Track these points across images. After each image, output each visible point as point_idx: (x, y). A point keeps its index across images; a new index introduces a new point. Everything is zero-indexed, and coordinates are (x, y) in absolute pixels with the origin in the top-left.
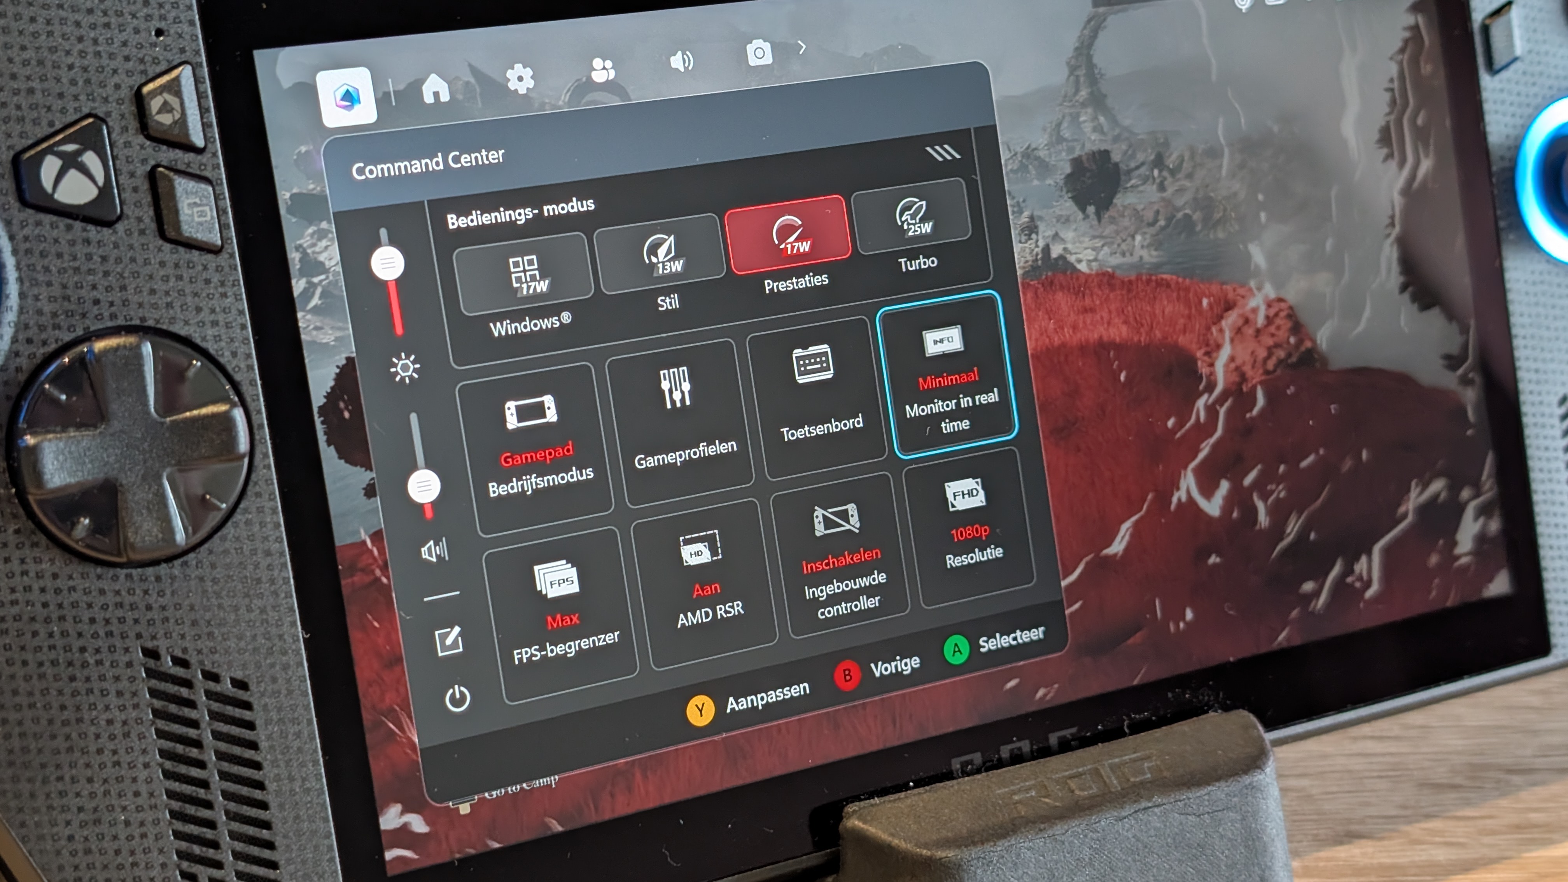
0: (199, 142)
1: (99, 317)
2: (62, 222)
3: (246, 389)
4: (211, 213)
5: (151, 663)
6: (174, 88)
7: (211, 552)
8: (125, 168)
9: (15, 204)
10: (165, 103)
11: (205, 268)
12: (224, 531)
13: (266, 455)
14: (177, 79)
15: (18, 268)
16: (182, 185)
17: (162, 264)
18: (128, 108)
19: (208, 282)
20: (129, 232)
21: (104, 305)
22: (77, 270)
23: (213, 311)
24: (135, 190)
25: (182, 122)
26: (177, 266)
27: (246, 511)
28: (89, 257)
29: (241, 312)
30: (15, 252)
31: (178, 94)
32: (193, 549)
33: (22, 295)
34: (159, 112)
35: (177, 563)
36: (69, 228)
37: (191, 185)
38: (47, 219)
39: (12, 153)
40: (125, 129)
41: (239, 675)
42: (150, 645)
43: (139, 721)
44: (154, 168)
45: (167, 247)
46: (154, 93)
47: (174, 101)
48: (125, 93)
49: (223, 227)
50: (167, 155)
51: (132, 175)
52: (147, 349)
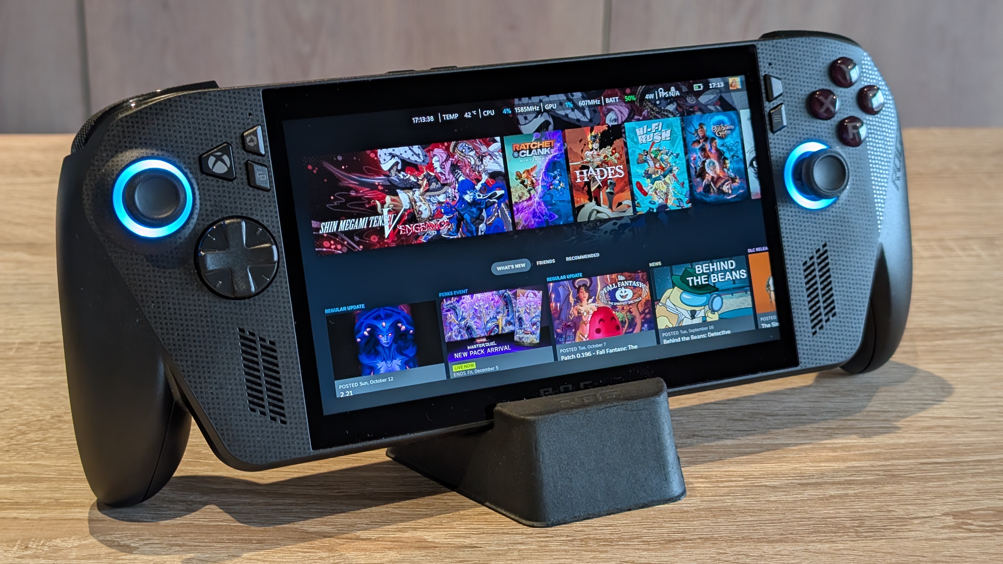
0: (263, 152)
1: (227, 213)
2: (215, 179)
5: (242, 334)
6: (255, 134)
7: (263, 296)
8: (237, 161)
9: (199, 173)
10: (252, 139)
11: (264, 196)
12: (268, 289)
13: (283, 262)
14: (256, 131)
16: (257, 167)
17: (249, 195)
18: (239, 141)
19: (265, 201)
21: (229, 208)
22: (220, 196)
23: (266, 211)
24: (240, 169)
25: (257, 145)
26: (254, 195)
27: (276, 282)
28: (224, 191)
29: (276, 212)
31: (256, 136)
32: (257, 294)
34: (249, 142)
35: (252, 299)
37: (260, 167)
38: (210, 178)
40: (237, 148)
41: (272, 340)
45: (251, 189)
46: (248, 135)
47: (254, 138)
48: (238, 135)
49: (270, 182)
50: (252, 157)
51: (240, 163)
52: (244, 224)
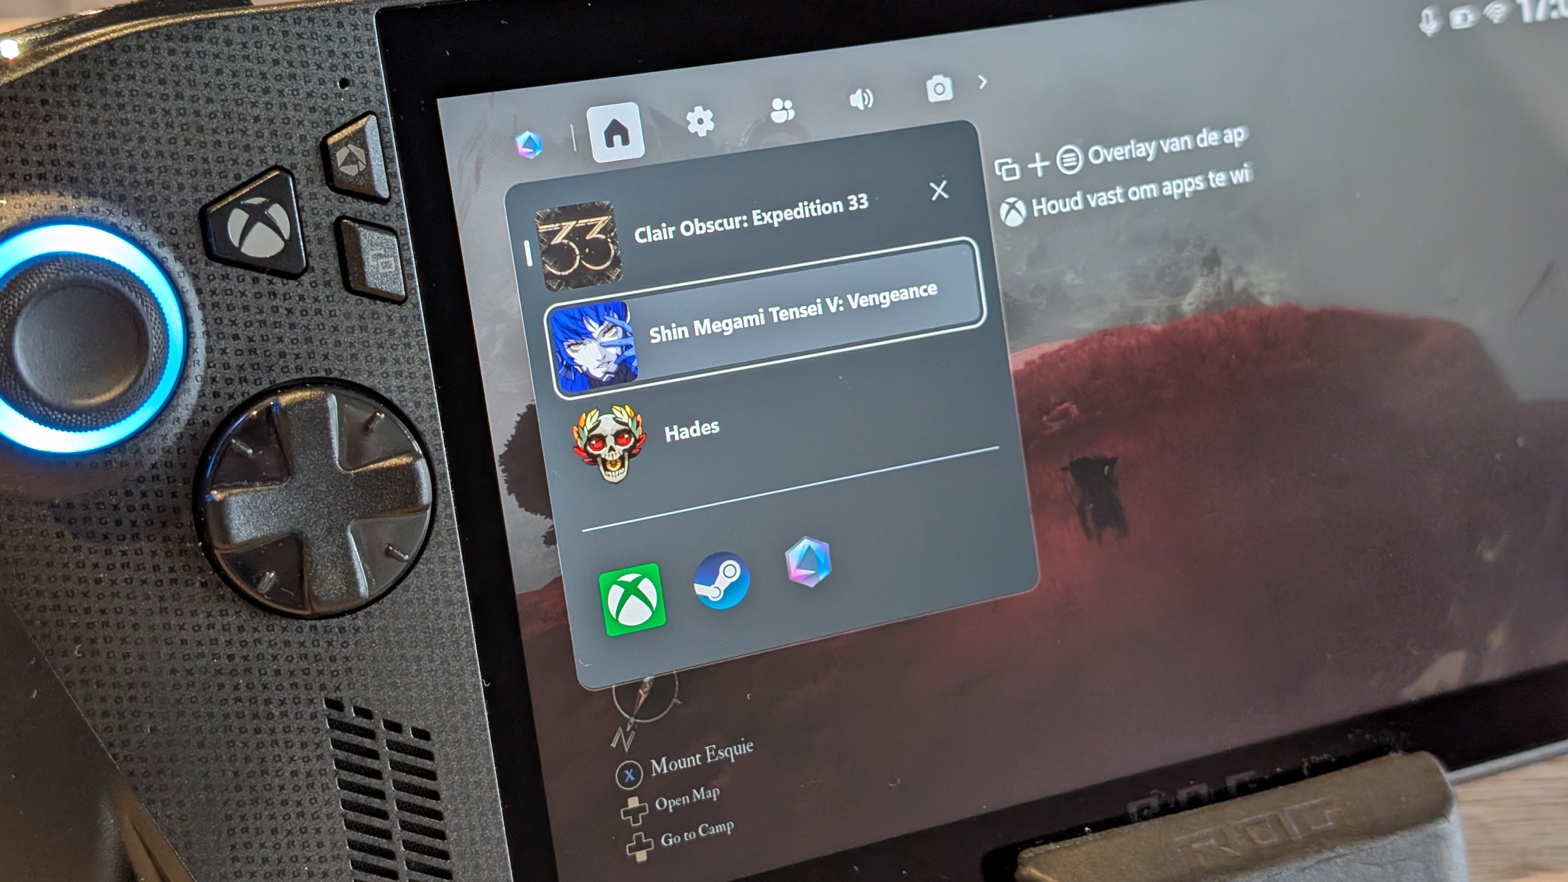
0: (384, 193)
1: (285, 370)
2: (249, 275)
3: (428, 438)
4: (395, 264)
5: (335, 714)
6: (360, 138)
7: (394, 603)
8: (310, 221)
9: (202, 257)
10: (351, 154)
11: (390, 319)
12: (407, 582)
13: (448, 505)
14: (362, 130)
15: (205, 322)
16: (367, 236)
17: (348, 316)
18: (314, 160)
19: (392, 332)
20: (314, 285)
21: (290, 358)
22: (263, 323)
23: (397, 361)
24: (321, 241)
25: (367, 173)
26: (361, 317)
27: (429, 560)
28: (275, 310)
29: (425, 363)
30: (202, 306)
31: (364, 145)
32: (376, 600)
33: (209, 349)
34: (343, 165)
35: (361, 614)
36: (255, 280)
37: (376, 235)
38: (233, 272)
39: (199, 207)
40: (311, 181)
41: (421, 725)
42: (333, 696)
43: (323, 772)
44: (339, 219)
45: (353, 298)
46: (339, 145)
47: (359, 152)
48: (311, 144)
49: (407, 277)
50: (352, 206)
51: (318, 226)
52: (332, 401)
